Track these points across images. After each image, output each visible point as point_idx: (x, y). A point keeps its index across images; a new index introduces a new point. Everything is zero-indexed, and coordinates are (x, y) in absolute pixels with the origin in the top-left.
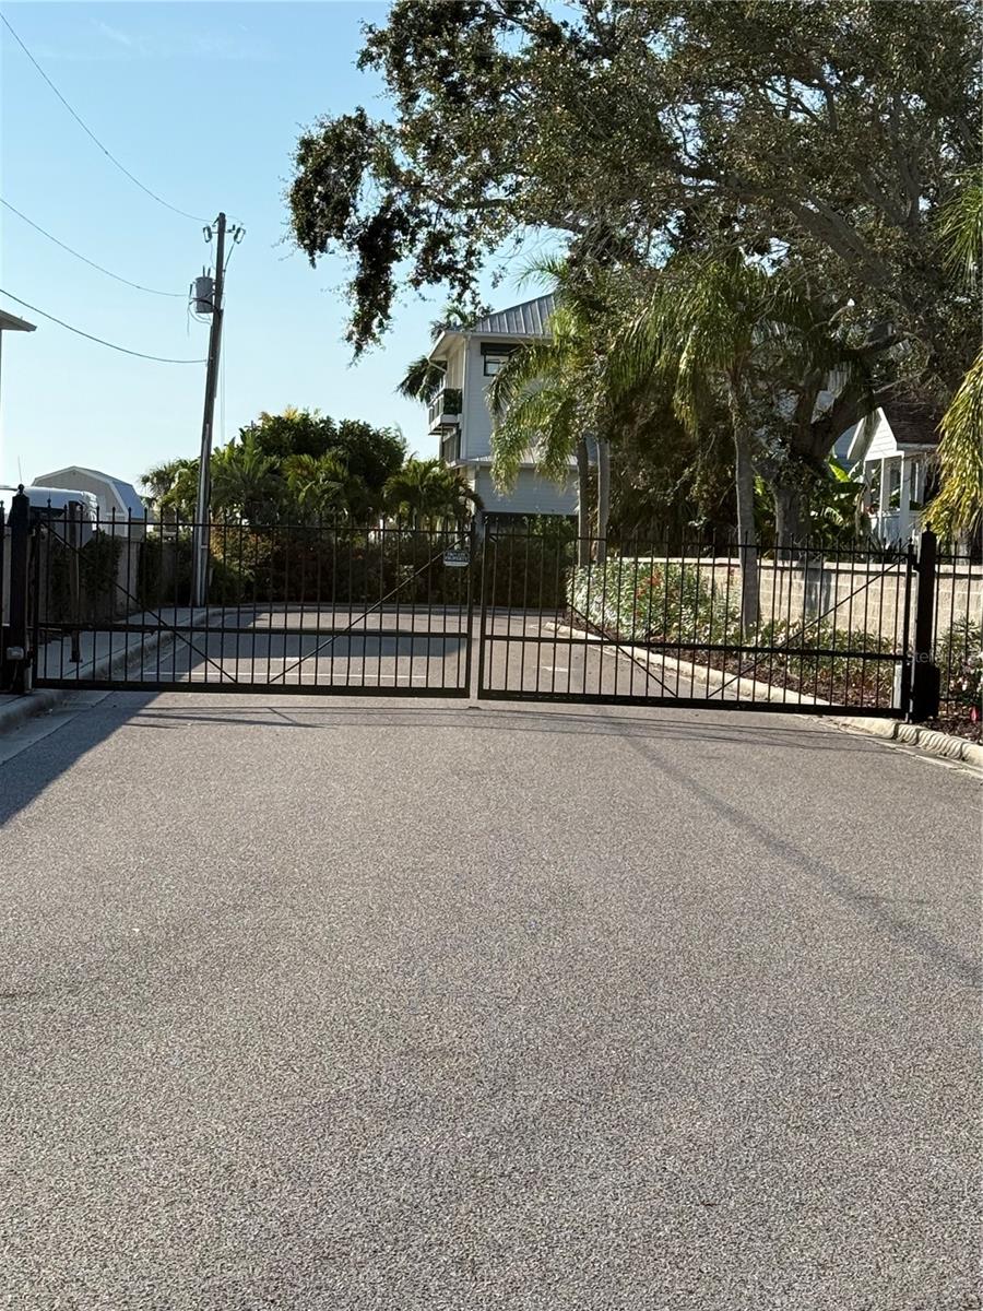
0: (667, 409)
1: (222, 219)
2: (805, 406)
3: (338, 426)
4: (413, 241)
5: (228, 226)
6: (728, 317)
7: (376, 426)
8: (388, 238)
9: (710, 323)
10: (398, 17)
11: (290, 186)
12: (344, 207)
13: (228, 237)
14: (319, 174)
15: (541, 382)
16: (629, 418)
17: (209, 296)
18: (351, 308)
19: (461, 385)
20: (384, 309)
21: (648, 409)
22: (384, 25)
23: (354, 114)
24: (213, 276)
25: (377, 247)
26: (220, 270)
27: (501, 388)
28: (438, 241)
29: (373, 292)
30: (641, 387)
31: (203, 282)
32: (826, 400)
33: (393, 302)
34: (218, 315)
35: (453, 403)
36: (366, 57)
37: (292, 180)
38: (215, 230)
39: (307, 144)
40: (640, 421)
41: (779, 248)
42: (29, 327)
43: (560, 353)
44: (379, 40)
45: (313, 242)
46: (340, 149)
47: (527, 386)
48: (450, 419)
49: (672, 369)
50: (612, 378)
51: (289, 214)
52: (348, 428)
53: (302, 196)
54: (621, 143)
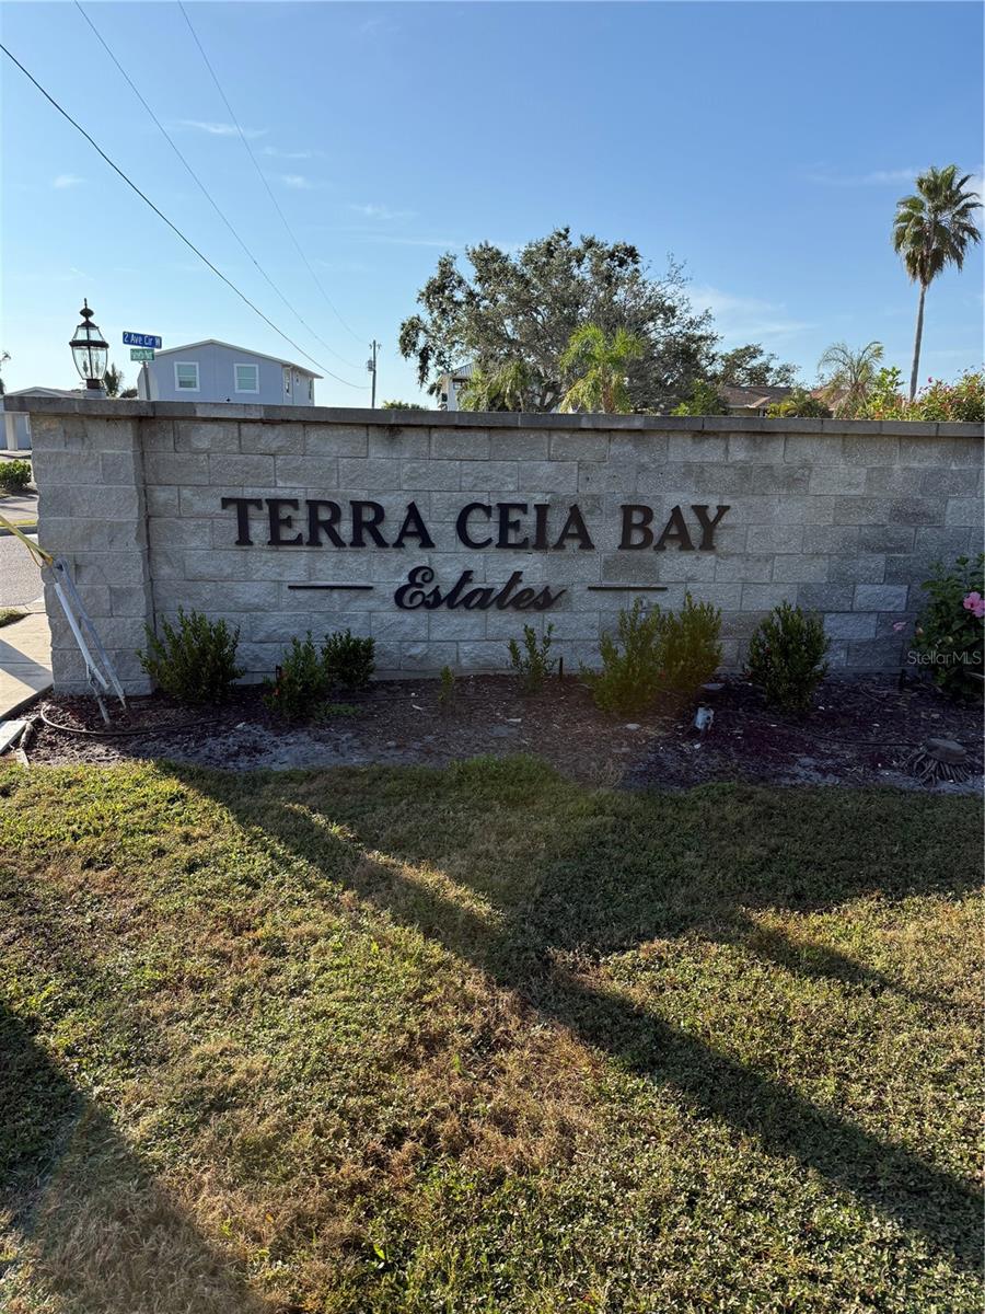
1: (374, 342)
2: (542, 401)
4: (434, 354)
5: (377, 345)
6: (520, 377)
7: (422, 406)
8: (427, 354)
9: (515, 379)
10: (428, 288)
11: (399, 337)
12: (414, 344)
13: (377, 348)
14: (407, 334)
15: (471, 392)
16: (494, 405)
17: (372, 366)
18: (418, 373)
19: (447, 392)
20: (426, 374)
21: (499, 404)
22: (424, 290)
23: (416, 316)
24: (373, 360)
25: (424, 356)
26: (375, 358)
27: (460, 394)
28: (441, 354)
29: (423, 369)
30: (498, 396)
31: (370, 361)
32: (547, 400)
33: (429, 372)
34: (375, 371)
35: (445, 398)
36: (419, 299)
37: (400, 335)
38: (372, 345)
39: (403, 325)
41: (533, 358)
42: (321, 377)
43: (476, 384)
44: (423, 294)
45: (406, 354)
46: (413, 327)
47: (467, 394)
48: (444, 402)
49: (505, 392)
50: (489, 394)
51: (399, 346)
52: (413, 407)
53: (402, 340)
54: (489, 334)
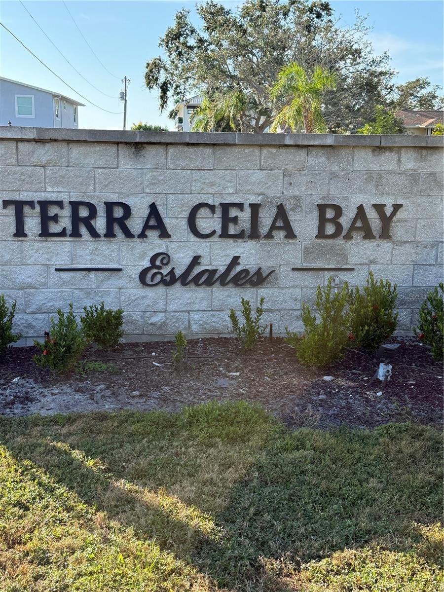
0: (228, 124)
1: (126, 78)
2: (257, 123)
3: (153, 127)
4: (172, 87)
5: (127, 80)
6: (240, 104)
7: (163, 127)
8: (167, 87)
9: (236, 106)
10: (167, 35)
11: (145, 74)
12: (157, 79)
13: (127, 82)
14: (151, 71)
15: (201, 116)
16: (220, 126)
17: (123, 96)
18: (160, 102)
19: (182, 116)
20: (166, 102)
21: (223, 125)
22: (164, 37)
23: (158, 58)
24: (124, 92)
25: (164, 88)
26: (126, 90)
27: (192, 118)
28: (177, 87)
29: (164, 98)
30: (222, 119)
31: (122, 93)
32: (261, 122)
33: (168, 101)
34: (126, 101)
35: (181, 120)
36: (160, 45)
37: (145, 73)
38: (124, 80)
39: (148, 64)
40: (222, 127)
41: (249, 90)
42: (84, 106)
43: (205, 110)
44: (163, 41)
45: (150, 87)
46: (156, 66)
47: (198, 118)
48: (180, 124)
49: (229, 116)
50: (216, 117)
51: (144, 80)
53: (147, 76)
54: (215, 71)
